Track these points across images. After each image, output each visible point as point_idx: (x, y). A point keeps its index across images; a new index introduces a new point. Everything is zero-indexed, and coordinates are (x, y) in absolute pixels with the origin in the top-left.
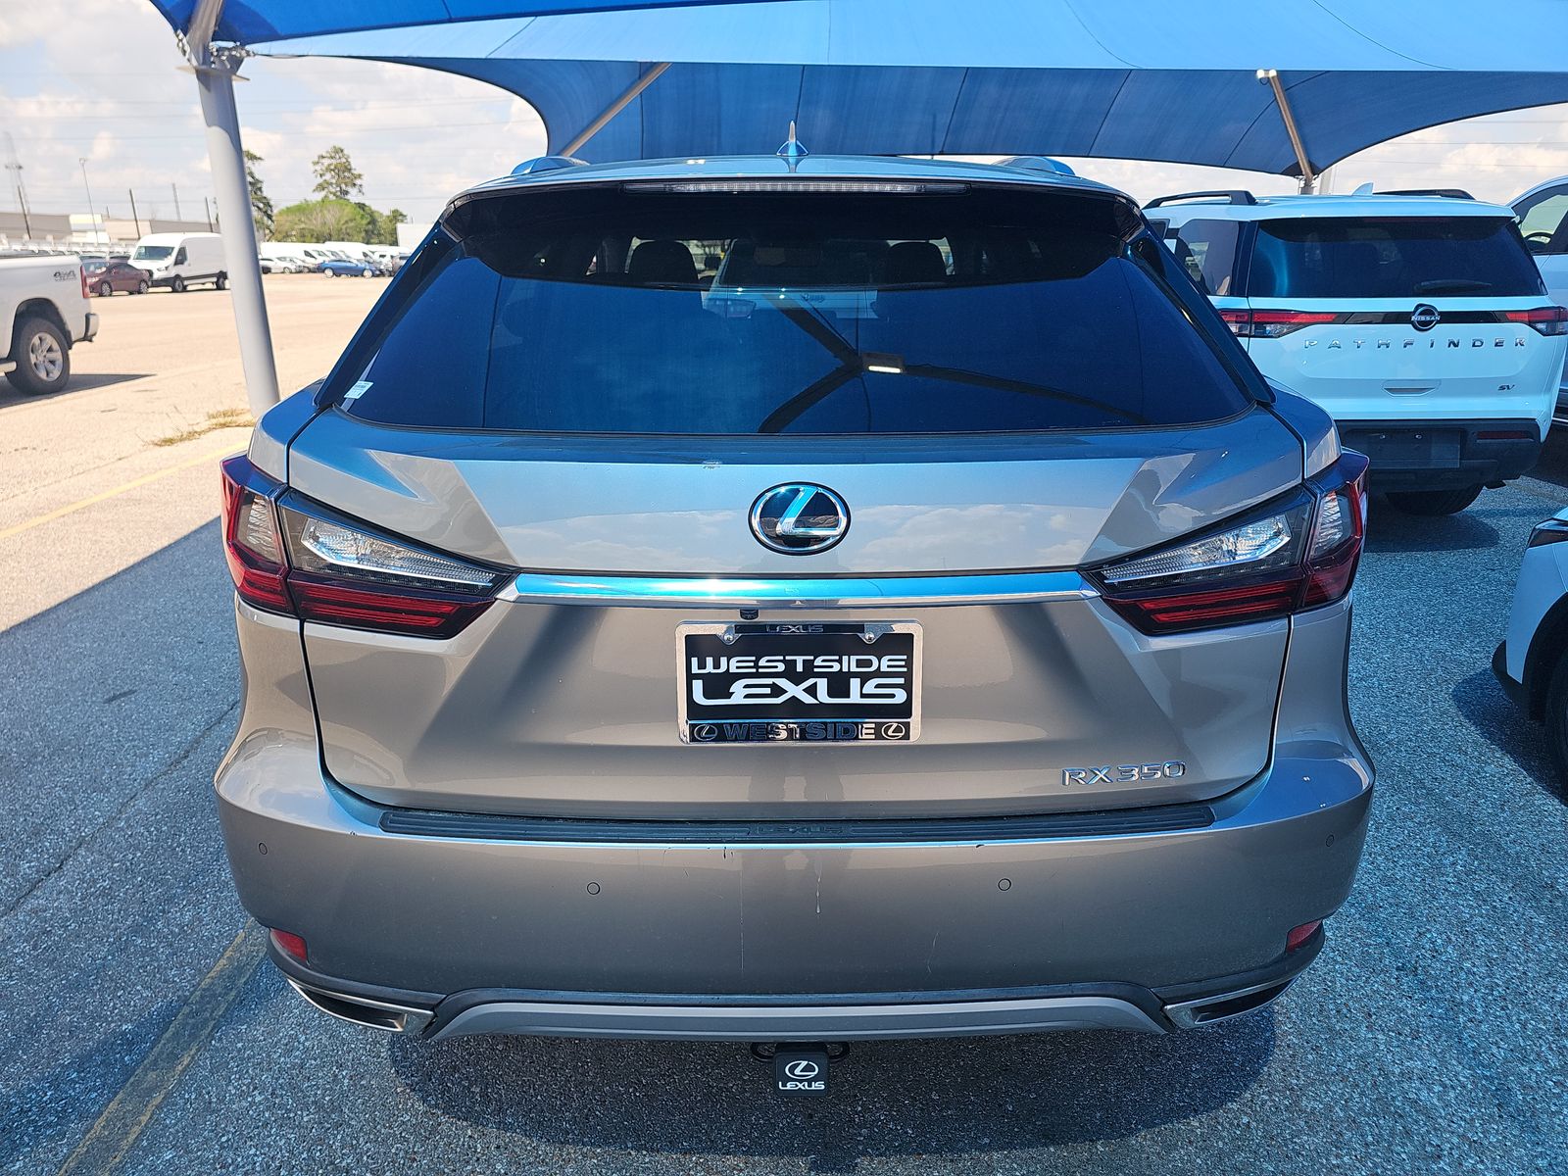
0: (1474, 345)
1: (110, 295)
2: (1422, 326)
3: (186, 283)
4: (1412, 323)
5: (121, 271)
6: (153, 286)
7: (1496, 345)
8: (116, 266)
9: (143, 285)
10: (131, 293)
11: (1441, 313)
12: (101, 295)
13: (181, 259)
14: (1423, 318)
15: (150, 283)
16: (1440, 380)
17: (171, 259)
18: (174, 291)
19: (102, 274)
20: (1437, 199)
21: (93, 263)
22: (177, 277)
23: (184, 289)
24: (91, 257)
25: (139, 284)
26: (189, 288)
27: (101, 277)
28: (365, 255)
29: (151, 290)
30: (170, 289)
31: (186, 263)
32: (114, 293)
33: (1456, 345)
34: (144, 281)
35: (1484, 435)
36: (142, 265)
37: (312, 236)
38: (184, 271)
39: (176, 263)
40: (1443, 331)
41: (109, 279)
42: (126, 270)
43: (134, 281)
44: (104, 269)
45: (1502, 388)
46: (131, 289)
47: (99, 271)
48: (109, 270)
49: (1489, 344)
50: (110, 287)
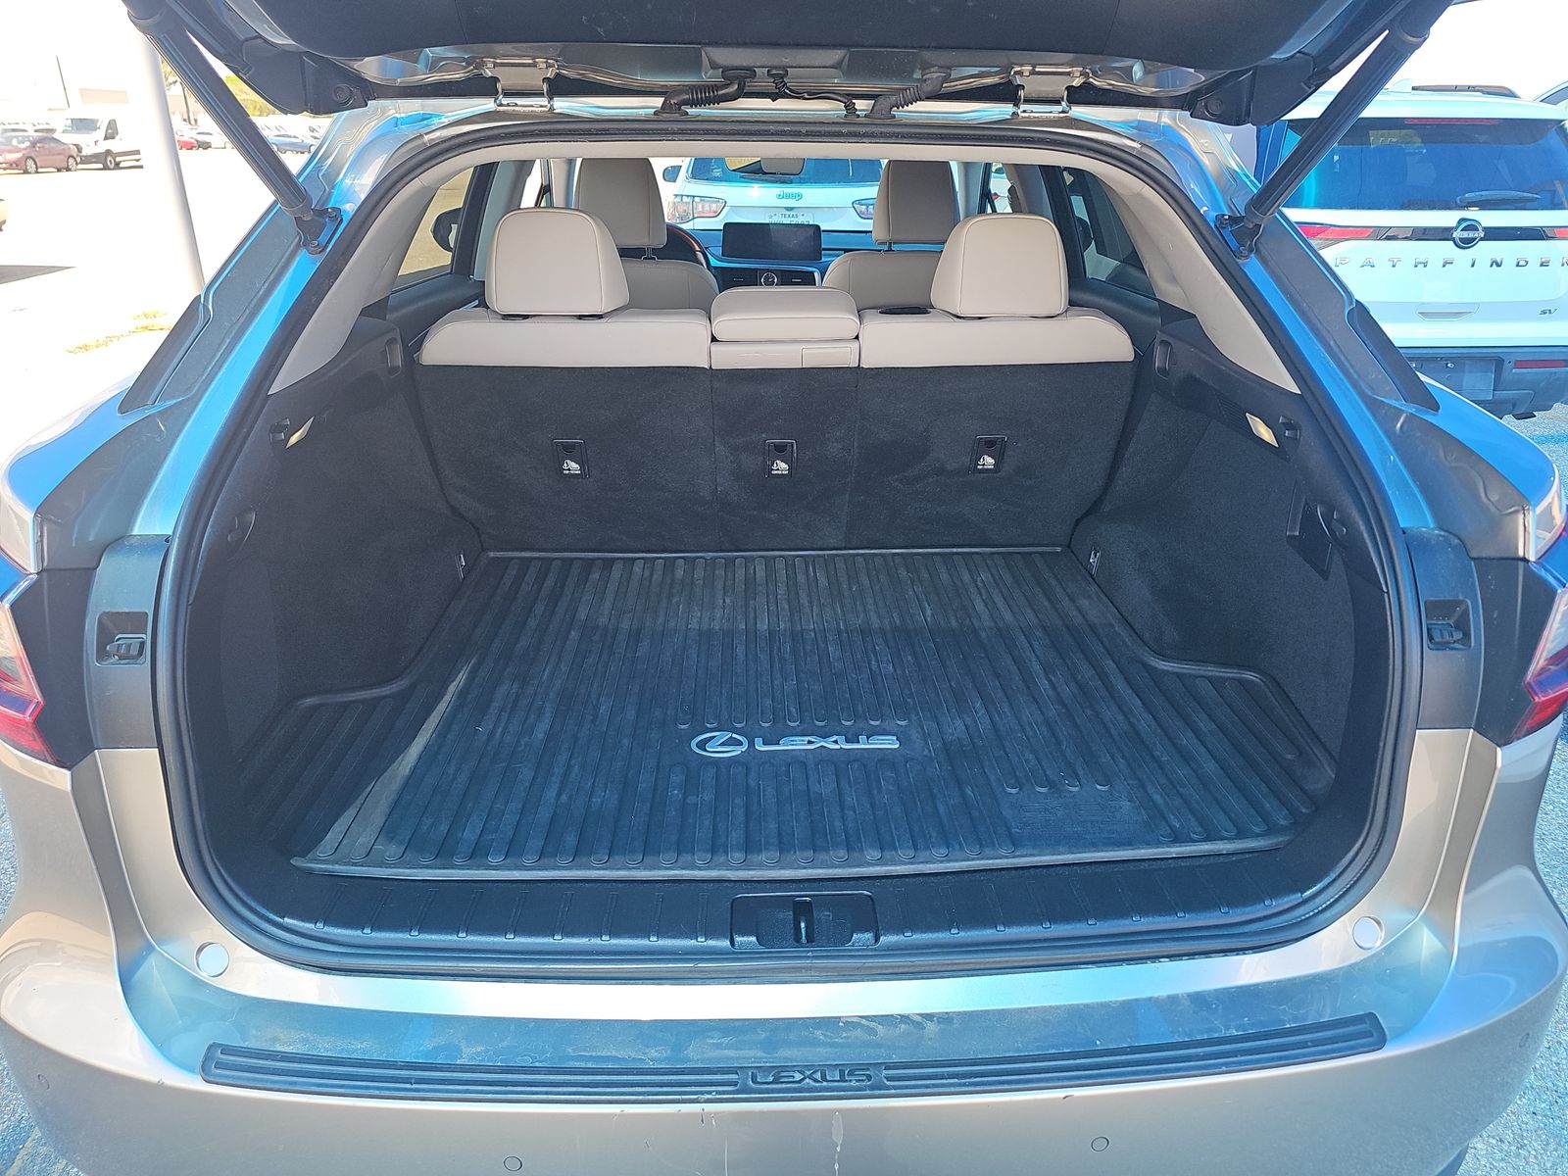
0: (1518, 265)
1: (37, 172)
2: (1466, 243)
3: (118, 159)
4: (1454, 240)
5: (47, 146)
6: (82, 162)
7: (1542, 265)
8: (41, 140)
9: (71, 161)
10: (59, 170)
11: (1485, 229)
12: (26, 172)
13: (111, 133)
14: (1465, 235)
15: (78, 160)
16: (1479, 304)
17: (100, 134)
18: (106, 168)
19: (25, 149)
20: (1478, 97)
21: (16, 137)
22: (108, 152)
23: (117, 166)
24: (14, 130)
25: (67, 161)
26: (122, 165)
27: (24, 152)
28: (312, 130)
29: (80, 166)
30: (101, 166)
31: (117, 137)
32: (39, 170)
33: (1498, 265)
34: (72, 156)
35: (1520, 364)
36: (69, 139)
37: (255, 108)
38: (115, 146)
39: (106, 138)
40: (1486, 249)
41: (33, 155)
42: (52, 145)
43: (62, 157)
44: (27, 144)
45: (1544, 312)
46: (59, 165)
47: (22, 146)
48: (33, 145)
49: (1534, 263)
50: (35, 163)
